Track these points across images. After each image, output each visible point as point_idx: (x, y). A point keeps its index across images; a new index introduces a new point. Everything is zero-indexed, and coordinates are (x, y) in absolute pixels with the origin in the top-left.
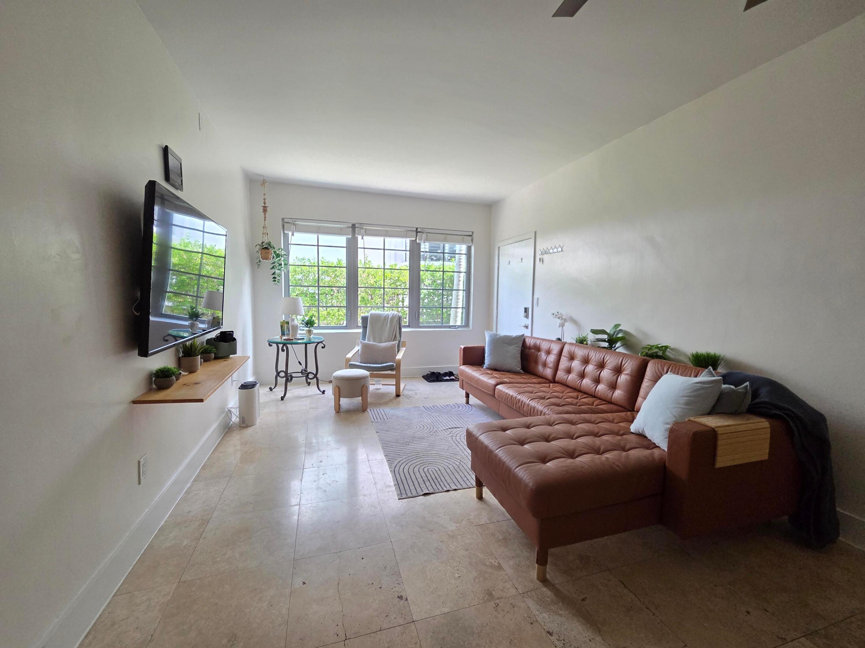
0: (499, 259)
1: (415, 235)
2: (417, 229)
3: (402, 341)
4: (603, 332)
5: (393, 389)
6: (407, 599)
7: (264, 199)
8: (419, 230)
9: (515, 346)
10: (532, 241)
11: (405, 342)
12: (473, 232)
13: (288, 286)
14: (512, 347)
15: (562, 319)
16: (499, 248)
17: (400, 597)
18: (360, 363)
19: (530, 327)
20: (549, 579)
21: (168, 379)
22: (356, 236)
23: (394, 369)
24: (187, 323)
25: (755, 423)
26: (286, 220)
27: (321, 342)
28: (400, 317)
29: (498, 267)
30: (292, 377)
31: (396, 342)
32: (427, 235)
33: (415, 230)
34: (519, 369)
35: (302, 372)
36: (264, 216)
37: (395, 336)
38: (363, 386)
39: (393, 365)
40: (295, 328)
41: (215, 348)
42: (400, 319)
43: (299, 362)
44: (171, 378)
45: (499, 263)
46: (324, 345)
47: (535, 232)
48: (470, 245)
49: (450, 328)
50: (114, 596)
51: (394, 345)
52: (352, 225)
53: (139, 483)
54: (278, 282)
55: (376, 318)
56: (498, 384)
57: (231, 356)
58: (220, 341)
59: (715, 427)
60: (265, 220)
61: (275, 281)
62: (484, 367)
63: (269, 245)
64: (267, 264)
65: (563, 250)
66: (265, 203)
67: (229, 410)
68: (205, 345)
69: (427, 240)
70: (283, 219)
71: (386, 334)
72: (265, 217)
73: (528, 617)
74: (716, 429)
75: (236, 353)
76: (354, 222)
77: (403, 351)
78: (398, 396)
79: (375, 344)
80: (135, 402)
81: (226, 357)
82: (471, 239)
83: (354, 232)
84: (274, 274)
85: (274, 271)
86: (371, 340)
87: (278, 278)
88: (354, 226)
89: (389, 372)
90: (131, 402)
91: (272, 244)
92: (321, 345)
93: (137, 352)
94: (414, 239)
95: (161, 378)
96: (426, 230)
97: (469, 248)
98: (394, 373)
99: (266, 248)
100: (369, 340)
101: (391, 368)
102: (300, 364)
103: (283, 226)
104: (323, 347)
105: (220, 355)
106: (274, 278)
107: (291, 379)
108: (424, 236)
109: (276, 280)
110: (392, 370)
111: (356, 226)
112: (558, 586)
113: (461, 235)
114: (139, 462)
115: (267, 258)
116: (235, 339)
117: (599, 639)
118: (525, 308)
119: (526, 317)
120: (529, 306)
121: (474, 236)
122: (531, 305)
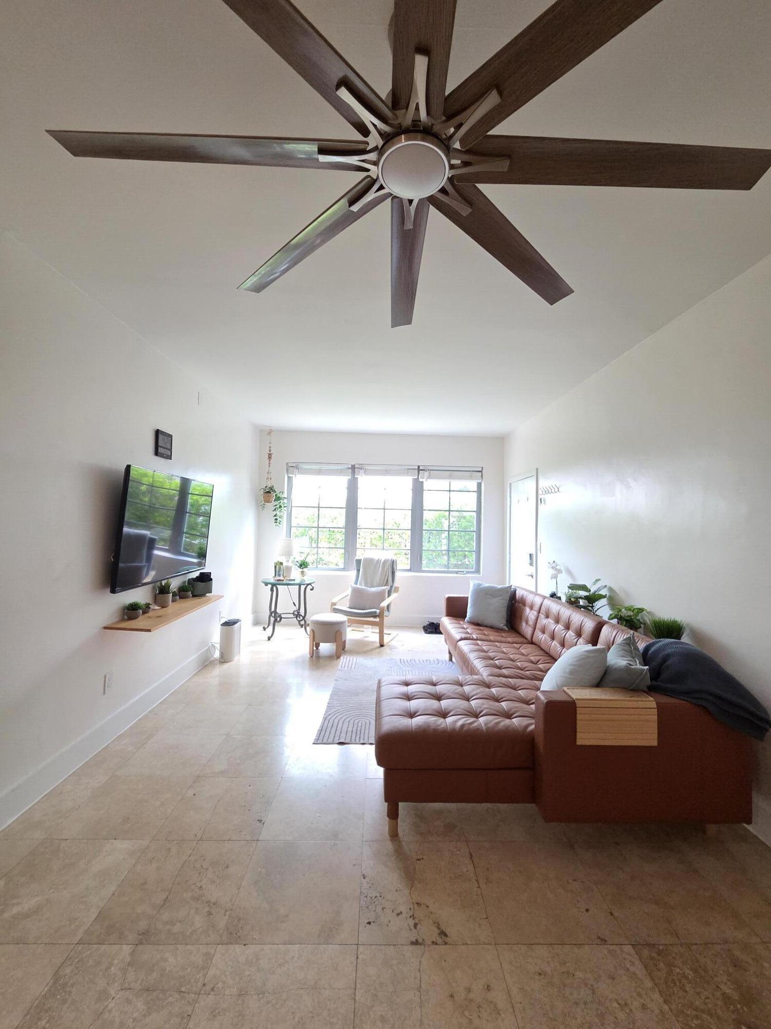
0: (510, 497)
1: (417, 473)
2: (419, 467)
3: (395, 587)
4: (584, 588)
5: (375, 638)
6: (263, 824)
7: (270, 447)
8: (421, 468)
9: (500, 598)
10: (535, 477)
11: (398, 588)
12: (482, 468)
13: (290, 527)
14: (496, 600)
15: (556, 569)
16: (511, 484)
17: (260, 821)
18: (349, 608)
19: (534, 577)
20: (400, 836)
21: (135, 612)
22: (356, 476)
23: (377, 616)
24: (195, 561)
25: (637, 701)
26: (290, 465)
27: (310, 584)
28: (393, 561)
29: (510, 506)
30: (281, 618)
31: (387, 588)
32: (430, 473)
33: (417, 468)
34: (501, 625)
35: (293, 614)
36: (268, 462)
37: (387, 580)
38: (337, 632)
39: (375, 612)
40: (289, 569)
41: (192, 587)
42: (393, 563)
43: (294, 603)
44: (137, 611)
45: (511, 502)
46: (313, 588)
47: (537, 469)
48: (480, 481)
49: (457, 573)
50: (69, 776)
51: (384, 590)
52: (352, 466)
53: (104, 694)
54: (280, 523)
55: (369, 561)
56: (461, 639)
57: (207, 594)
58: (198, 581)
59: (576, 699)
60: (269, 466)
61: (276, 522)
62: (466, 621)
63: (272, 489)
64: (270, 506)
65: (560, 490)
66: (270, 451)
67: (212, 645)
68: (187, 584)
69: (429, 478)
70: (287, 464)
71: (377, 578)
72: (269, 464)
73: (355, 859)
74: (576, 702)
75: (211, 592)
76: (353, 464)
77: (394, 596)
78: (382, 646)
79: (365, 589)
80: (105, 628)
81: (203, 595)
82: (481, 475)
83: (353, 473)
84: (275, 516)
85: (275, 513)
86: (363, 584)
87: (279, 519)
88: (353, 468)
89: (372, 619)
90: (102, 628)
91: (275, 488)
92: (310, 587)
93: (109, 589)
94: (416, 477)
95: (130, 610)
96: (429, 468)
97: (479, 485)
98: (377, 620)
99: (269, 492)
100: (361, 585)
101: (374, 615)
102: (295, 605)
103: (287, 470)
104: (311, 590)
105: (196, 594)
106: (276, 519)
107: (280, 620)
108: (426, 474)
109: (278, 521)
110: (375, 617)
111: (356, 466)
112: (404, 844)
113: (470, 471)
114: (105, 676)
115: (269, 502)
116: (211, 580)
117: (407, 892)
118: (530, 555)
119: (531, 564)
120: (533, 552)
121: (484, 471)
122: (534, 551)
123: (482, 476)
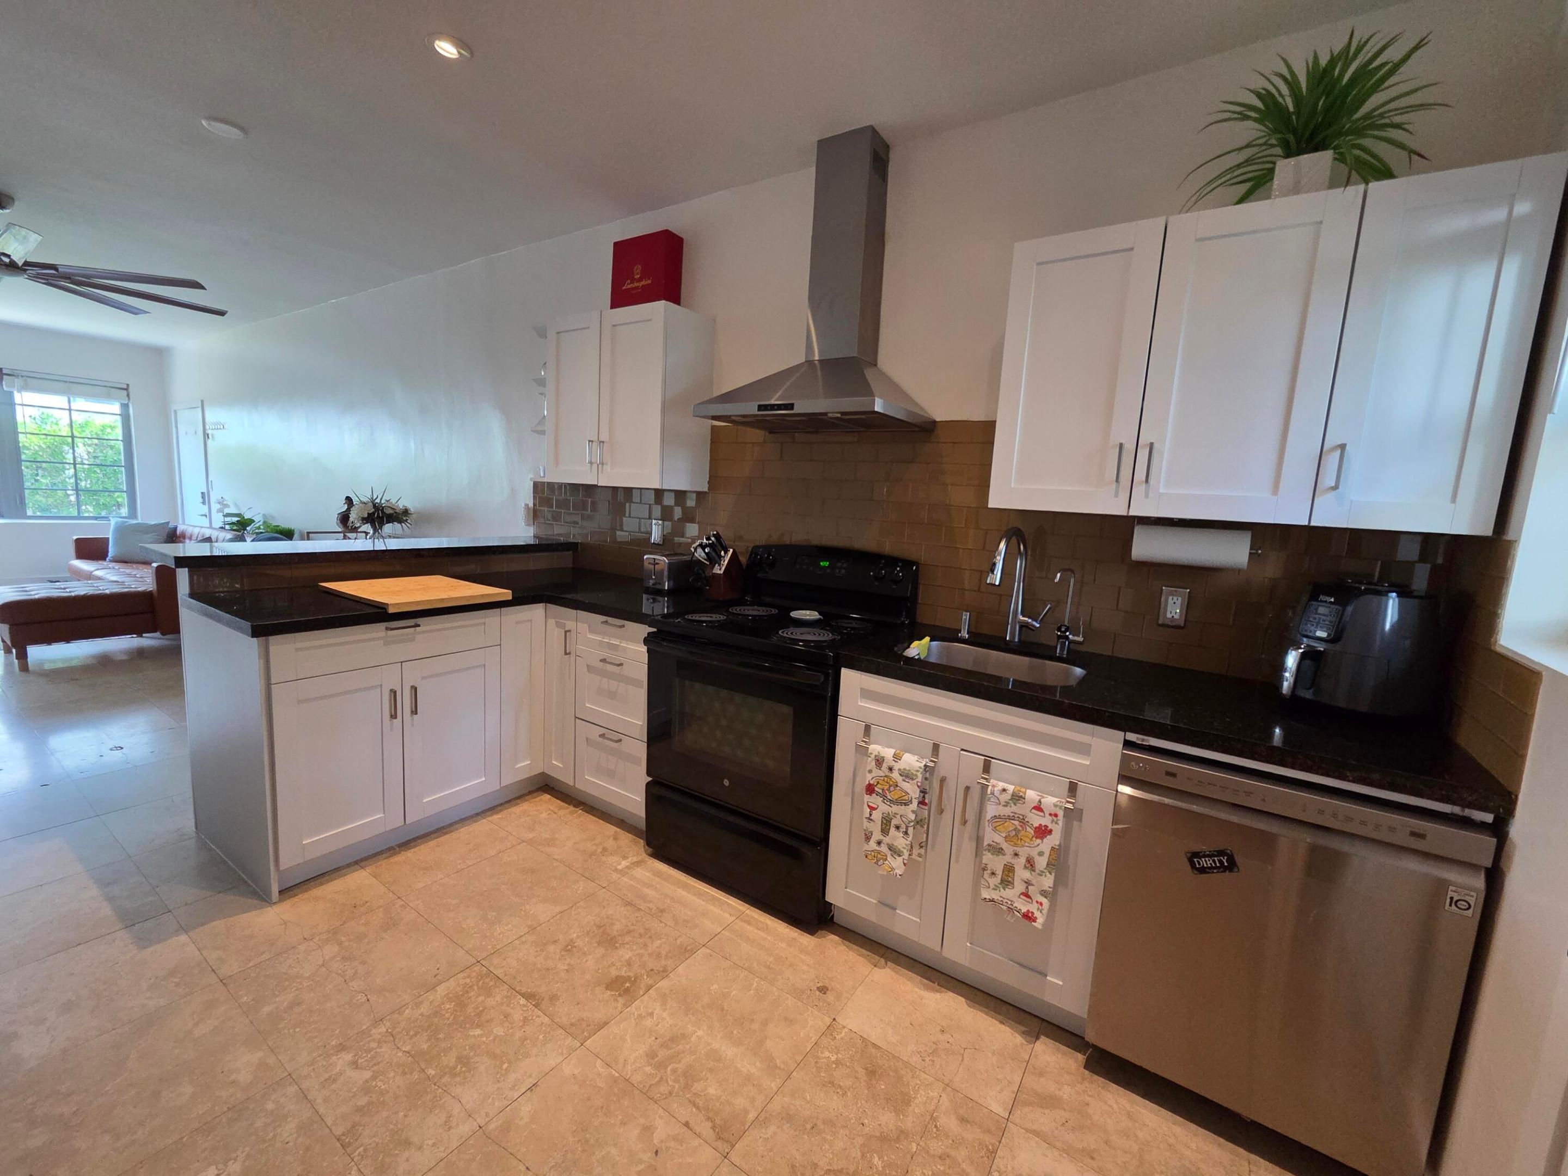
0: (176, 427)
8: (5, 372)
9: (153, 534)
10: (201, 409)
12: (127, 383)
14: (149, 536)
16: (175, 411)
19: (208, 516)
29: (177, 438)
32: (22, 381)
45: (177, 433)
48: (125, 402)
62: (108, 561)
65: (226, 428)
69: (22, 388)
82: (126, 393)
96: (24, 374)
108: (16, 381)
113: (104, 387)
118: (202, 493)
119: (204, 503)
120: (205, 490)
121: (131, 389)
122: (206, 488)
123: (128, 395)
